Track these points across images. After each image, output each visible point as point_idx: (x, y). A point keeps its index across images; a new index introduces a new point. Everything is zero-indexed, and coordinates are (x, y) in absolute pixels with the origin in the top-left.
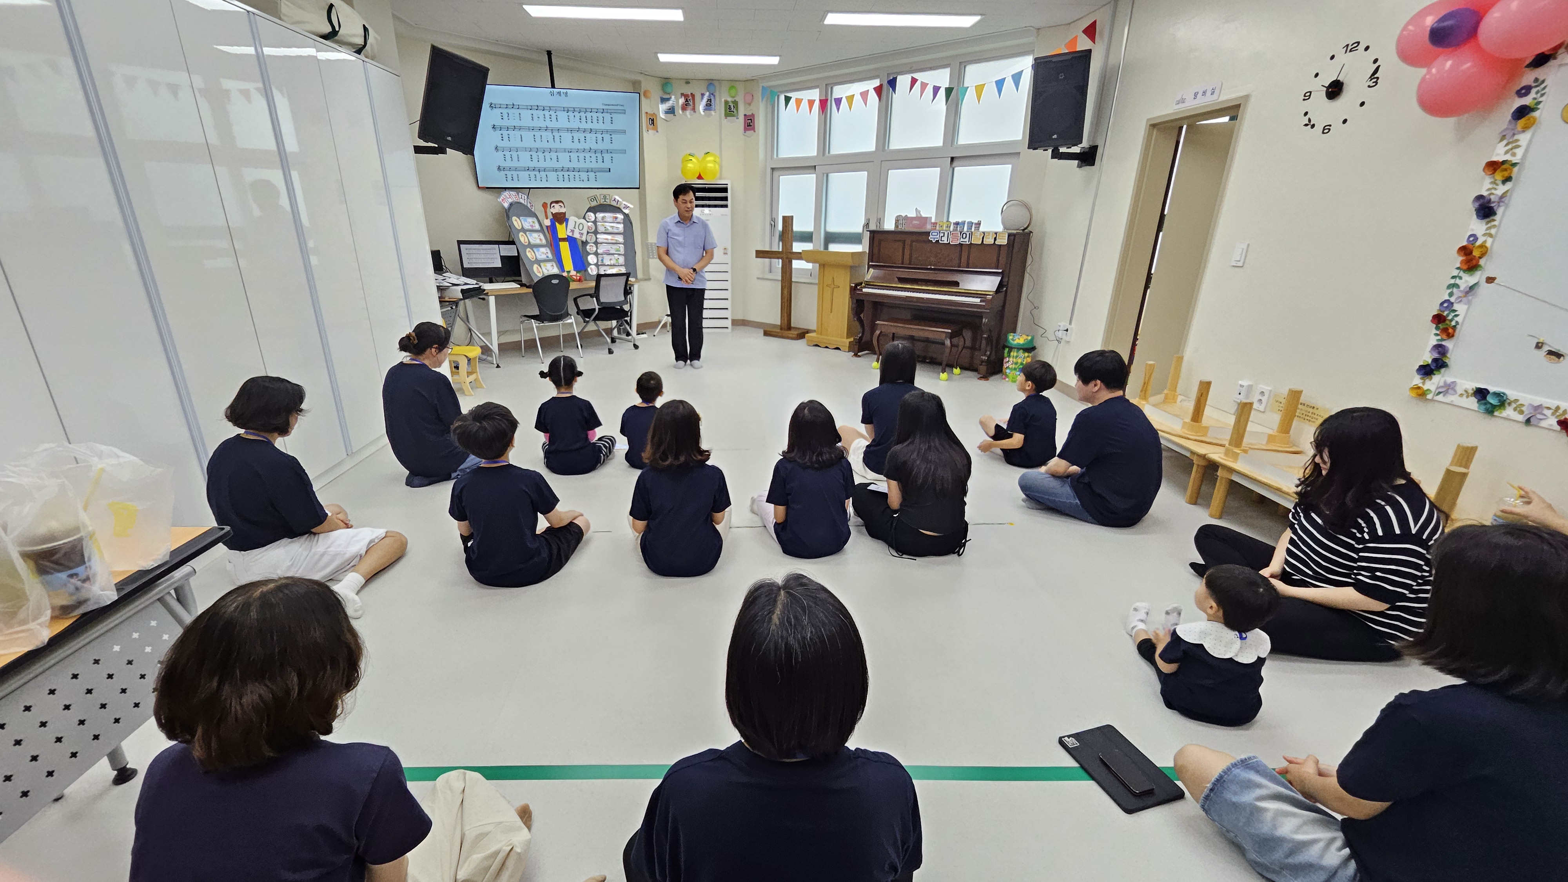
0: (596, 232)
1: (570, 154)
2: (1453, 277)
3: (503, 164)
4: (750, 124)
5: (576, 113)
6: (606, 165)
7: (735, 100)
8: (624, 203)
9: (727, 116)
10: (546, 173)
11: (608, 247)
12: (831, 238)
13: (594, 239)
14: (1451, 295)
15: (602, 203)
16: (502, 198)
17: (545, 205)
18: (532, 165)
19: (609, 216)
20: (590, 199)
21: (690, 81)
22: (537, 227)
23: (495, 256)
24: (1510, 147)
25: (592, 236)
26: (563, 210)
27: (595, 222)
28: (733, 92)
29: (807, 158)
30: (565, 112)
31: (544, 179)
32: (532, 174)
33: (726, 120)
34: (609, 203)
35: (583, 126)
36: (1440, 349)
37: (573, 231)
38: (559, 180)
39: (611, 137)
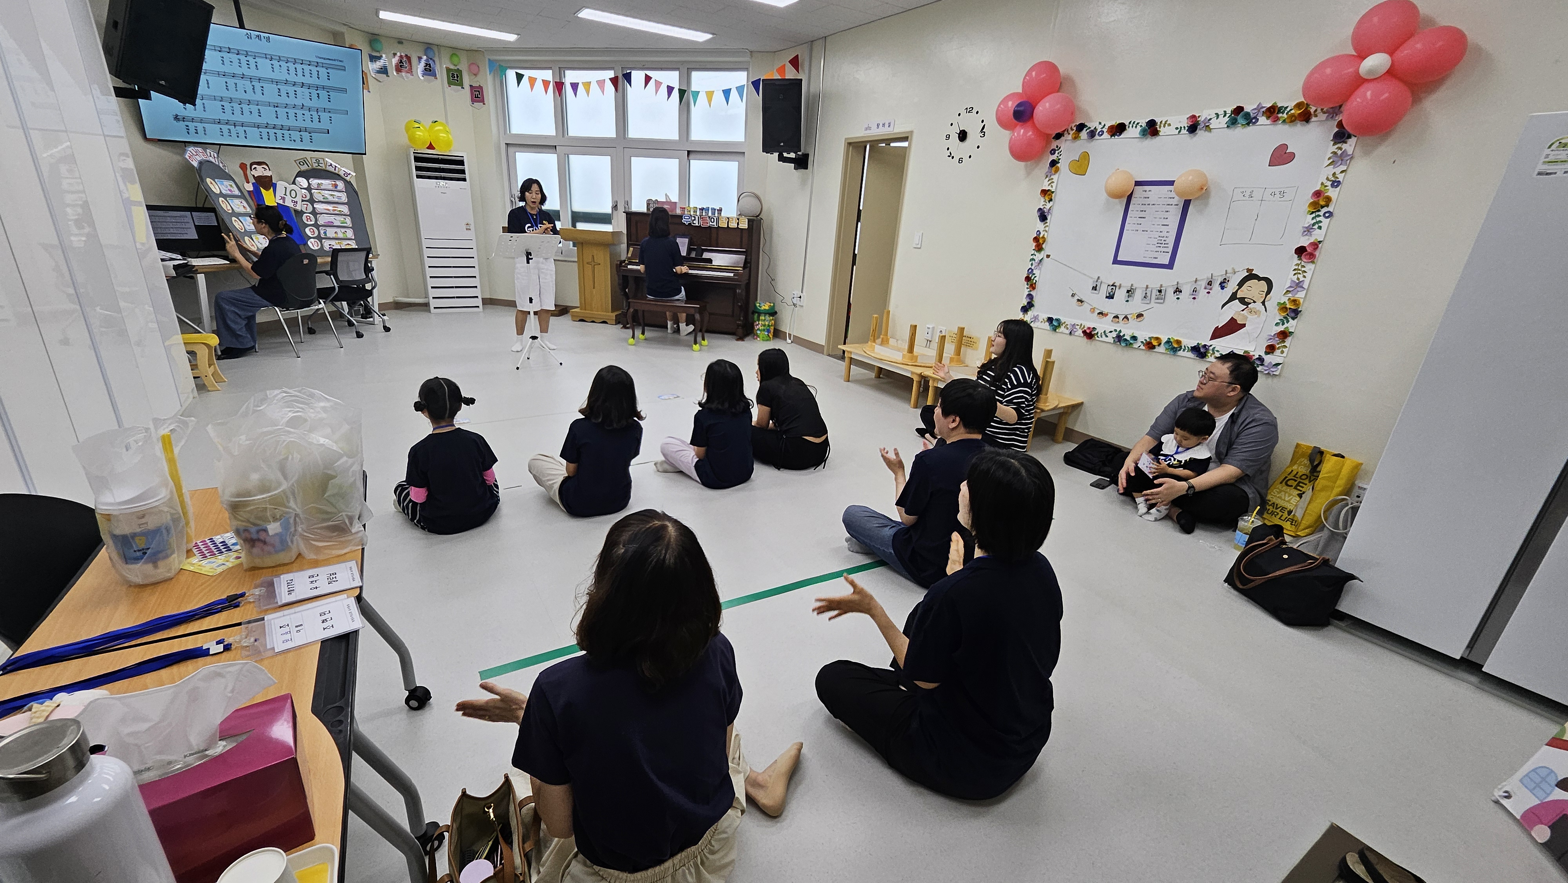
0: (312, 201)
1: (276, 109)
2: (1032, 255)
4: (477, 95)
5: (281, 63)
6: (324, 125)
7: (458, 69)
8: (343, 169)
9: (450, 84)
10: (244, 128)
11: (331, 218)
12: (577, 217)
13: (310, 209)
14: (1032, 265)
15: (314, 168)
16: (188, 154)
17: (243, 166)
18: (225, 117)
19: (326, 183)
20: (298, 162)
21: (404, 41)
22: (237, 192)
23: (187, 226)
24: (1050, 182)
25: (307, 205)
26: (268, 174)
27: (309, 189)
28: (455, 59)
29: (546, 137)
30: (268, 61)
31: (242, 135)
32: (225, 128)
33: (449, 88)
34: (323, 168)
35: (292, 78)
36: (1030, 296)
37: (283, 199)
38: (262, 138)
39: (328, 94)
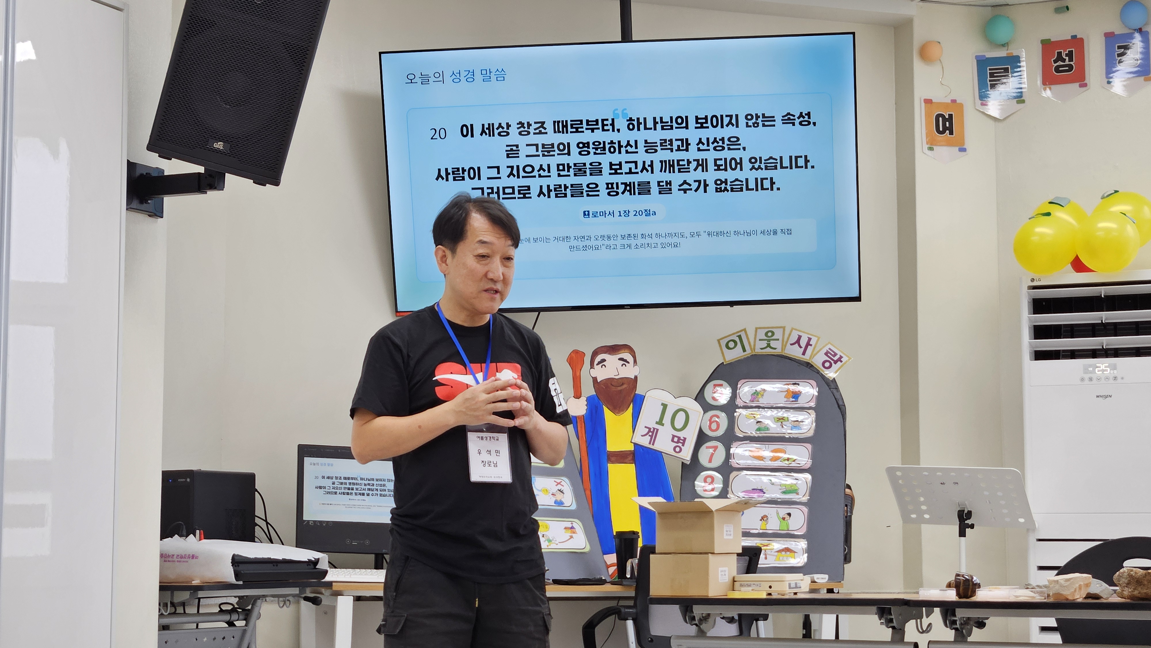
0: (728, 437)
8: (819, 345)
13: (719, 459)
15: (758, 351)
17: (575, 359)
19: (776, 390)
20: (723, 343)
25: (714, 447)
26: (629, 372)
34: (778, 351)
37: (653, 433)
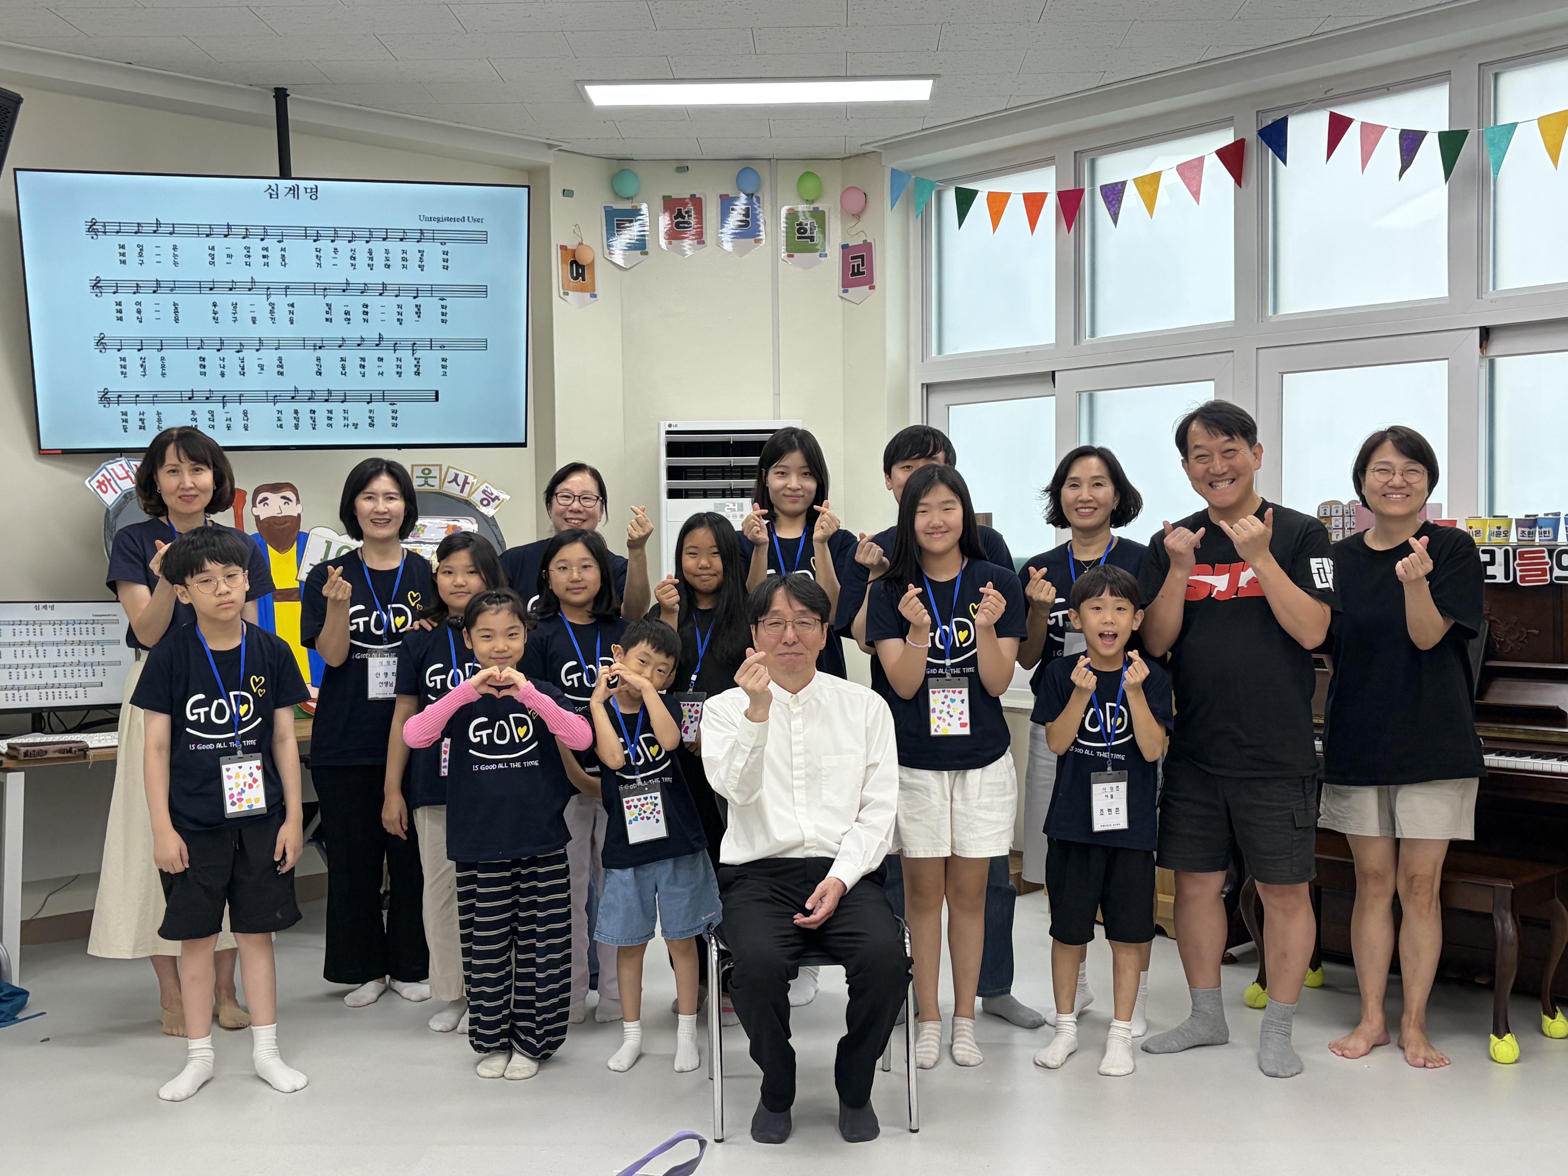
1: (319, 353)
3: (117, 385)
4: (858, 267)
5: (340, 244)
6: (429, 381)
7: (816, 209)
8: (481, 486)
9: (792, 250)
10: (245, 406)
16: (100, 478)
18: (202, 385)
21: (686, 164)
26: (292, 510)
28: (811, 186)
29: (1028, 353)
30: (310, 240)
31: (238, 423)
32: (203, 409)
33: (789, 262)
34: (437, 488)
35: (360, 276)
38: (281, 426)
39: (443, 303)
